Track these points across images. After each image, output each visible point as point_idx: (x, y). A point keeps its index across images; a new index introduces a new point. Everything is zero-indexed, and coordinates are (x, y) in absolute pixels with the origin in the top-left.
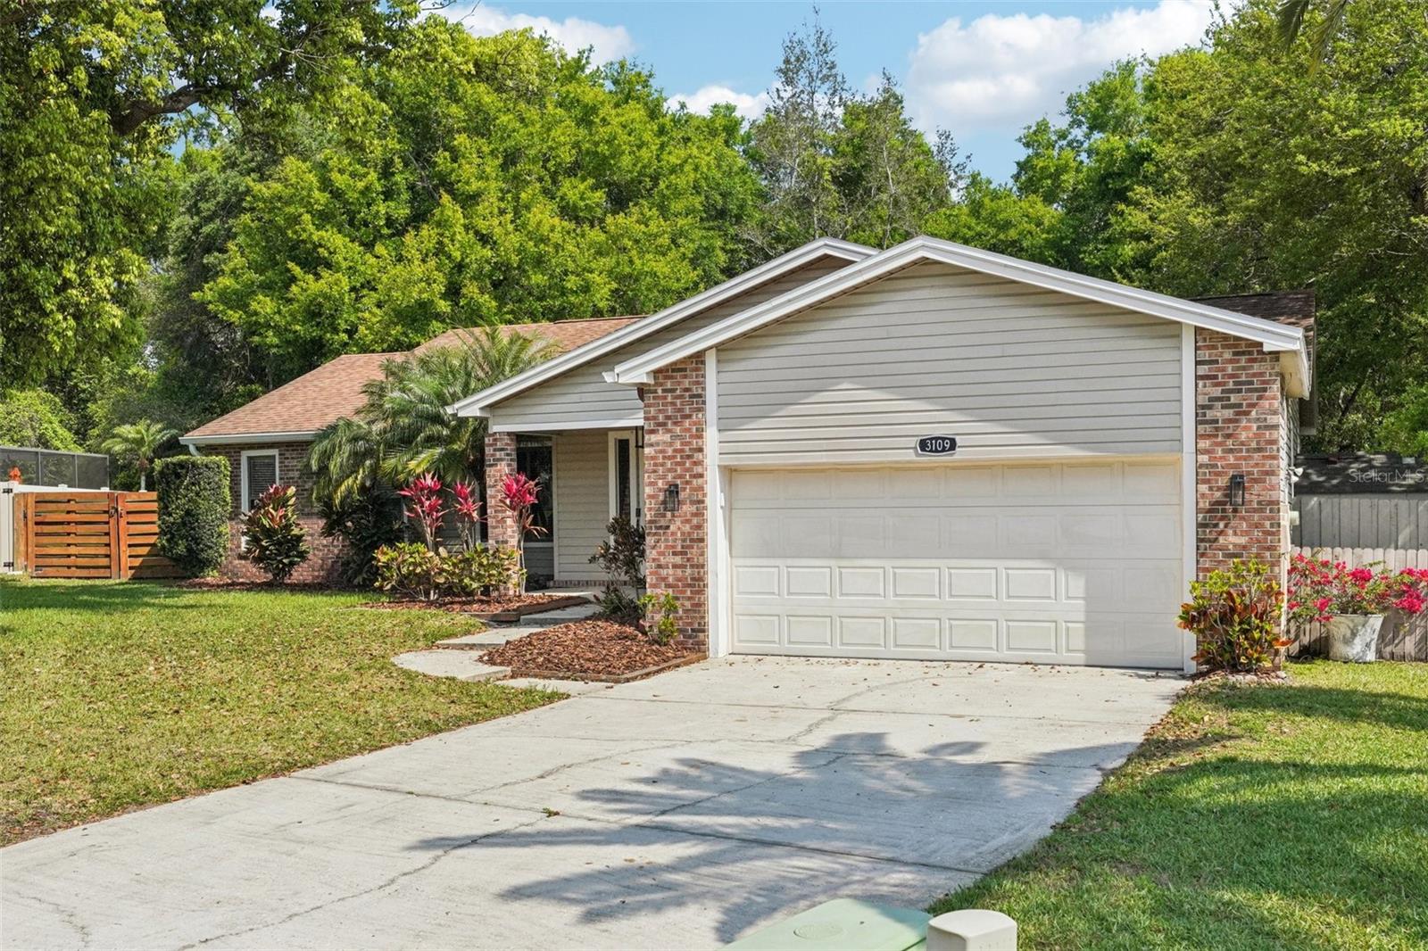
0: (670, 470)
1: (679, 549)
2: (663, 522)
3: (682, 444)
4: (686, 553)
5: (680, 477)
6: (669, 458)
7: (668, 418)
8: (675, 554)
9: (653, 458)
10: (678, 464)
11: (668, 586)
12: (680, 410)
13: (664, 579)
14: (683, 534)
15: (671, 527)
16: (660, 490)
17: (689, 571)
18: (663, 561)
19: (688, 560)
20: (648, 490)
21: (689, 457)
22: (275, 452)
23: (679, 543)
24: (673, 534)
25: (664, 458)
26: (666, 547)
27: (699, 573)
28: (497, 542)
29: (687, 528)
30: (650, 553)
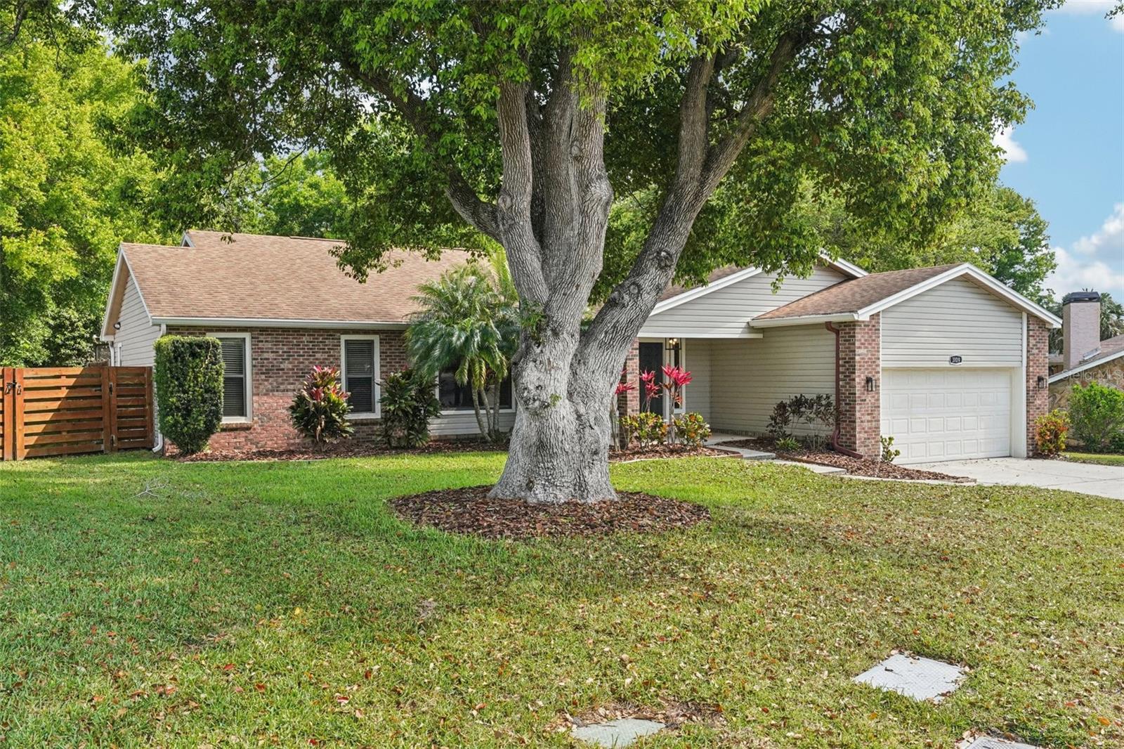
0: (866, 369)
1: (870, 412)
2: (864, 398)
3: (871, 355)
4: (872, 414)
5: (871, 373)
8: (868, 415)
10: (869, 366)
11: (865, 432)
12: (871, 337)
13: (864, 428)
14: (871, 403)
15: (867, 400)
16: (863, 380)
17: (874, 424)
18: (863, 418)
19: (874, 417)
20: (857, 380)
21: (874, 362)
22: (247, 336)
23: (870, 409)
24: (867, 404)
25: (864, 362)
26: (865, 411)
27: (878, 424)
29: (873, 401)
30: (858, 415)
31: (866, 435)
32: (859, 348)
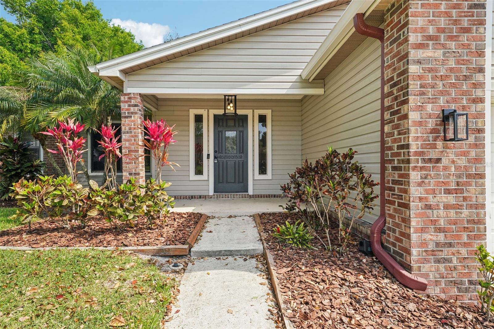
0: (442, 93)
1: (453, 186)
2: (433, 155)
3: (458, 62)
4: (462, 191)
5: (455, 100)
6: (442, 78)
7: (441, 30)
8: (448, 192)
9: (420, 77)
10: (453, 85)
11: (440, 230)
12: (456, 22)
13: (434, 222)
14: (457, 168)
15: (444, 160)
16: (430, 116)
17: (465, 213)
18: (432, 201)
19: (465, 199)
20: (413, 116)
21: (466, 78)
23: (453, 179)
24: (445, 168)
25: (434, 78)
26: (438, 184)
27: (478, 214)
28: (130, 174)
29: (462, 162)
30: (415, 191)
31: (441, 237)
32: (420, 46)
